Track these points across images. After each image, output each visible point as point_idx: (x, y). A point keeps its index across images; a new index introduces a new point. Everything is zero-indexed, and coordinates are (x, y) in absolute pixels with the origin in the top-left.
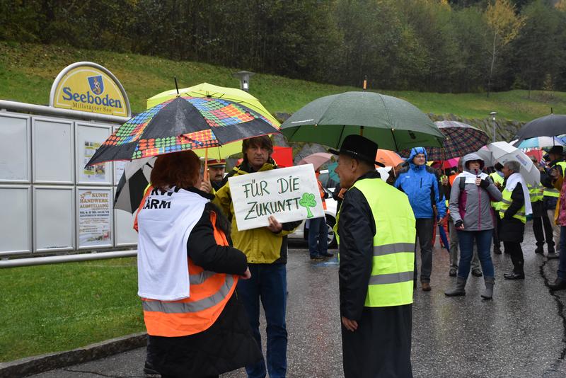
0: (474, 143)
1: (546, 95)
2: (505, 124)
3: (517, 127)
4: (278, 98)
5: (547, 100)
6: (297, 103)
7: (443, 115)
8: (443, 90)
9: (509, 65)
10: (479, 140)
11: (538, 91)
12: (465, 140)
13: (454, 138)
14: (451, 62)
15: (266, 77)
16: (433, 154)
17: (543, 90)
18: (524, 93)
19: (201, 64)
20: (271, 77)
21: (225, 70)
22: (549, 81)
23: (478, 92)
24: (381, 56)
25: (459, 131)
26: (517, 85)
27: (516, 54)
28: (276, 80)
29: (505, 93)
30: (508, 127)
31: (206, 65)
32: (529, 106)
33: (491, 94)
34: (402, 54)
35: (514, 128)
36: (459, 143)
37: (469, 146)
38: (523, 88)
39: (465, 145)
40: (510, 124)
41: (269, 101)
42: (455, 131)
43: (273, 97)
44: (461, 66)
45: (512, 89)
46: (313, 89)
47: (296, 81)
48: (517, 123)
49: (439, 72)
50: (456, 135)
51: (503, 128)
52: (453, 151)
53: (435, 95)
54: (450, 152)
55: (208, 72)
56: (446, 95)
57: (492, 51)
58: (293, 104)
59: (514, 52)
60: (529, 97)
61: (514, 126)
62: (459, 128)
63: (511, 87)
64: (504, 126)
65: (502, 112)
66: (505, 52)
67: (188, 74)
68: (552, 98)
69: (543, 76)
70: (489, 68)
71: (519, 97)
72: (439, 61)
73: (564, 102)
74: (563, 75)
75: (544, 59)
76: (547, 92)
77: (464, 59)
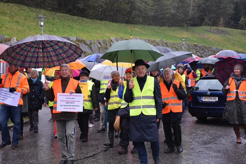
0: (72, 54)
1: (220, 30)
2: (193, 46)
3: (199, 47)
4: (64, 28)
5: (220, 32)
6: (74, 30)
9: (201, 11)
10: (75, 52)
11: (216, 27)
12: (65, 52)
13: (56, 50)
14: (167, 9)
15: (58, 14)
16: (38, 62)
17: (219, 26)
18: (208, 28)
19: (20, 5)
20: (61, 14)
21: (34, 9)
22: (222, 22)
23: (183, 26)
24: (126, 4)
25: (59, 44)
26: (206, 23)
27: (206, 5)
28: (64, 16)
29: (198, 27)
30: (195, 48)
31: (23, 6)
32: (209, 36)
33: (189, 27)
34: (138, 3)
35: (198, 48)
36: (60, 54)
37: (68, 57)
38: (209, 25)
39: (65, 56)
40: (196, 46)
41: (57, 29)
42: (56, 44)
43: (61, 27)
44: (173, 11)
45: (203, 25)
46: (85, 22)
47: (76, 17)
48: (200, 46)
50: (57, 47)
51: (191, 48)
52: (56, 61)
53: (156, 28)
54: (53, 61)
55: (24, 10)
56: (163, 28)
57: (191, 4)
58: (71, 31)
59: (205, 3)
60: (210, 31)
61: (198, 47)
62: (59, 42)
63: (203, 24)
64: (192, 47)
65: (194, 39)
66: (200, 3)
67: (12, 11)
68: (223, 32)
69: (219, 18)
70: (189, 13)
71: (205, 30)
72: (160, 8)
73: (229, 34)
74: (231, 18)
75: (221, 9)
76: (220, 28)
77: (174, 7)
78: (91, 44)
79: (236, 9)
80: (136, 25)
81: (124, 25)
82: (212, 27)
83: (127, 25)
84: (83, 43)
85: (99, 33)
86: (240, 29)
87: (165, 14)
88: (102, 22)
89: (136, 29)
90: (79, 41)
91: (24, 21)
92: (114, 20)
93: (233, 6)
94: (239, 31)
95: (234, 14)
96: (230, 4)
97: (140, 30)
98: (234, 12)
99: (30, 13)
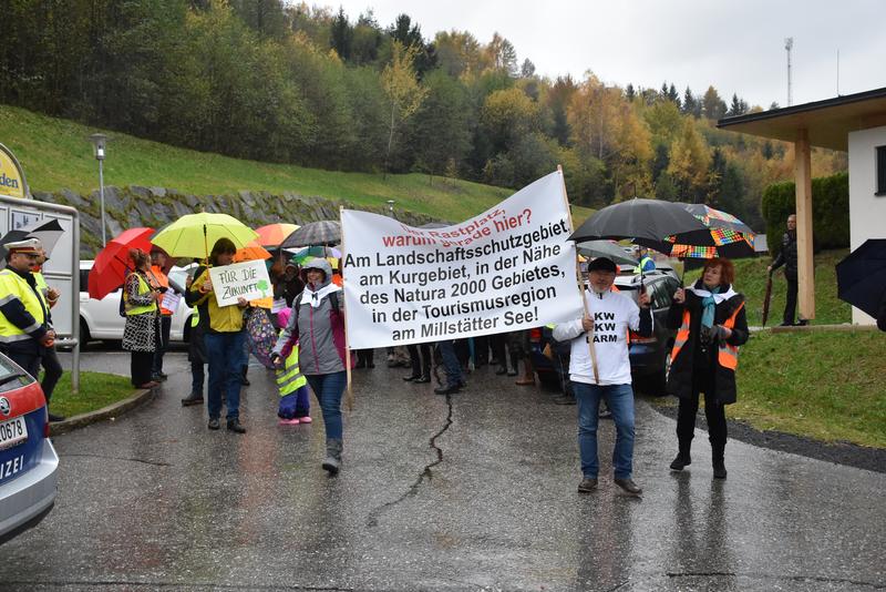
1: (450, 183)
5: (450, 189)
6: (152, 173)
7: (332, 199)
8: (331, 167)
9: (409, 142)
11: (441, 178)
14: (341, 133)
17: (446, 176)
18: (425, 178)
19: (16, 109)
21: (51, 120)
22: (453, 166)
23: (374, 173)
26: (417, 167)
27: (417, 130)
32: (431, 195)
33: (387, 176)
34: (283, 117)
38: (425, 172)
44: (353, 138)
45: (411, 172)
47: (147, 143)
49: (326, 144)
53: (321, 173)
55: (28, 122)
57: (390, 124)
58: (147, 175)
59: (415, 127)
60: (431, 184)
63: (411, 169)
66: (405, 126)
68: (455, 187)
69: (446, 159)
70: (386, 144)
71: (419, 182)
72: (327, 131)
73: (468, 193)
74: (467, 161)
75: (448, 140)
76: (449, 179)
77: (357, 130)
78: (198, 205)
79: (476, 141)
80: (279, 166)
81: (254, 163)
82: (433, 177)
83: (260, 164)
84: (182, 202)
85: (209, 180)
86: (485, 183)
87: (336, 143)
88: (205, 155)
89: (282, 174)
90: (172, 197)
91: (33, 147)
92: (229, 151)
93: (470, 136)
94: (485, 186)
95: (473, 151)
96: (465, 130)
97: (289, 177)
98: (473, 148)
99: (44, 128)
